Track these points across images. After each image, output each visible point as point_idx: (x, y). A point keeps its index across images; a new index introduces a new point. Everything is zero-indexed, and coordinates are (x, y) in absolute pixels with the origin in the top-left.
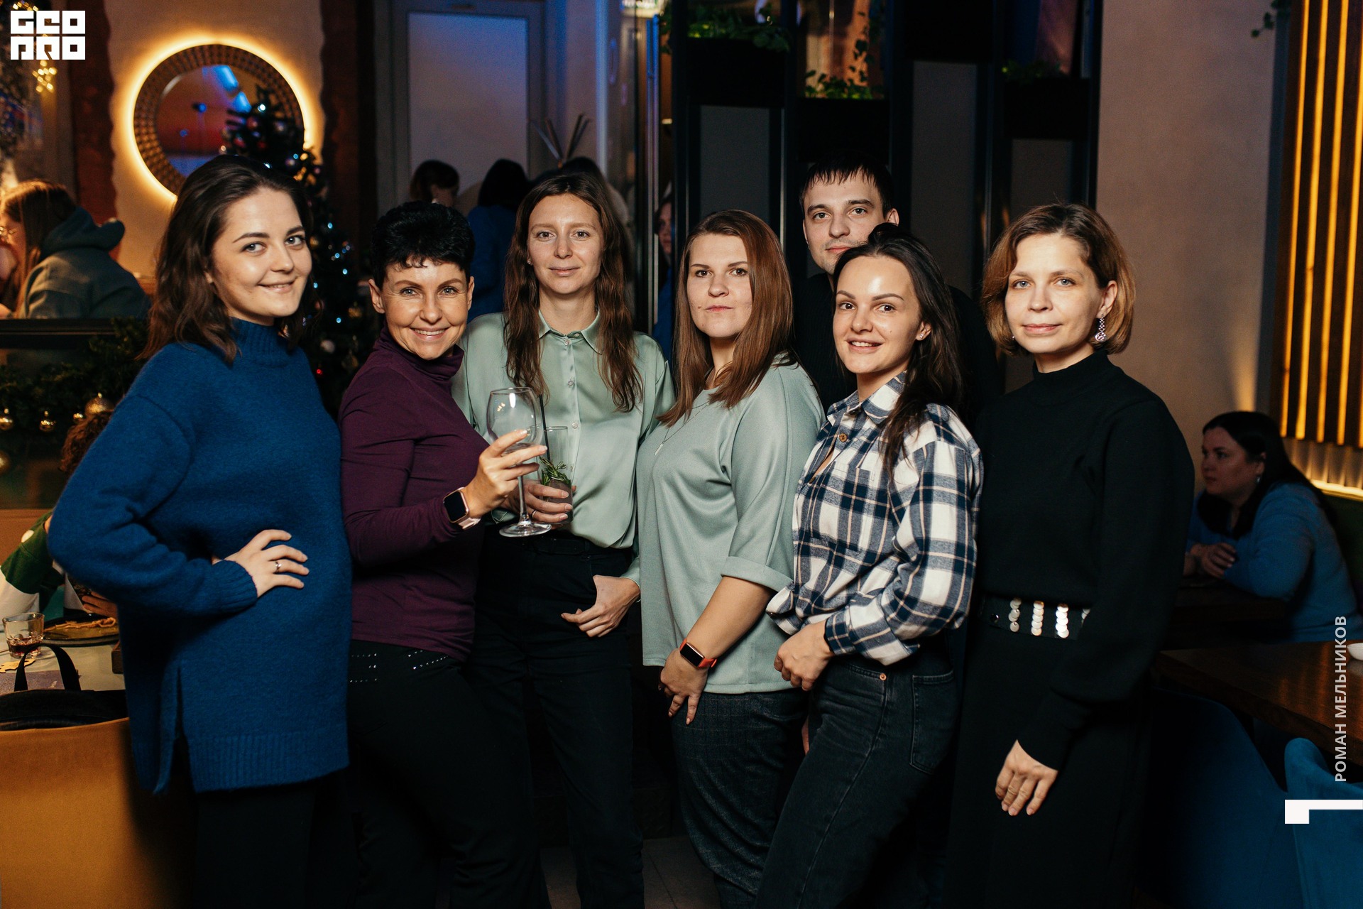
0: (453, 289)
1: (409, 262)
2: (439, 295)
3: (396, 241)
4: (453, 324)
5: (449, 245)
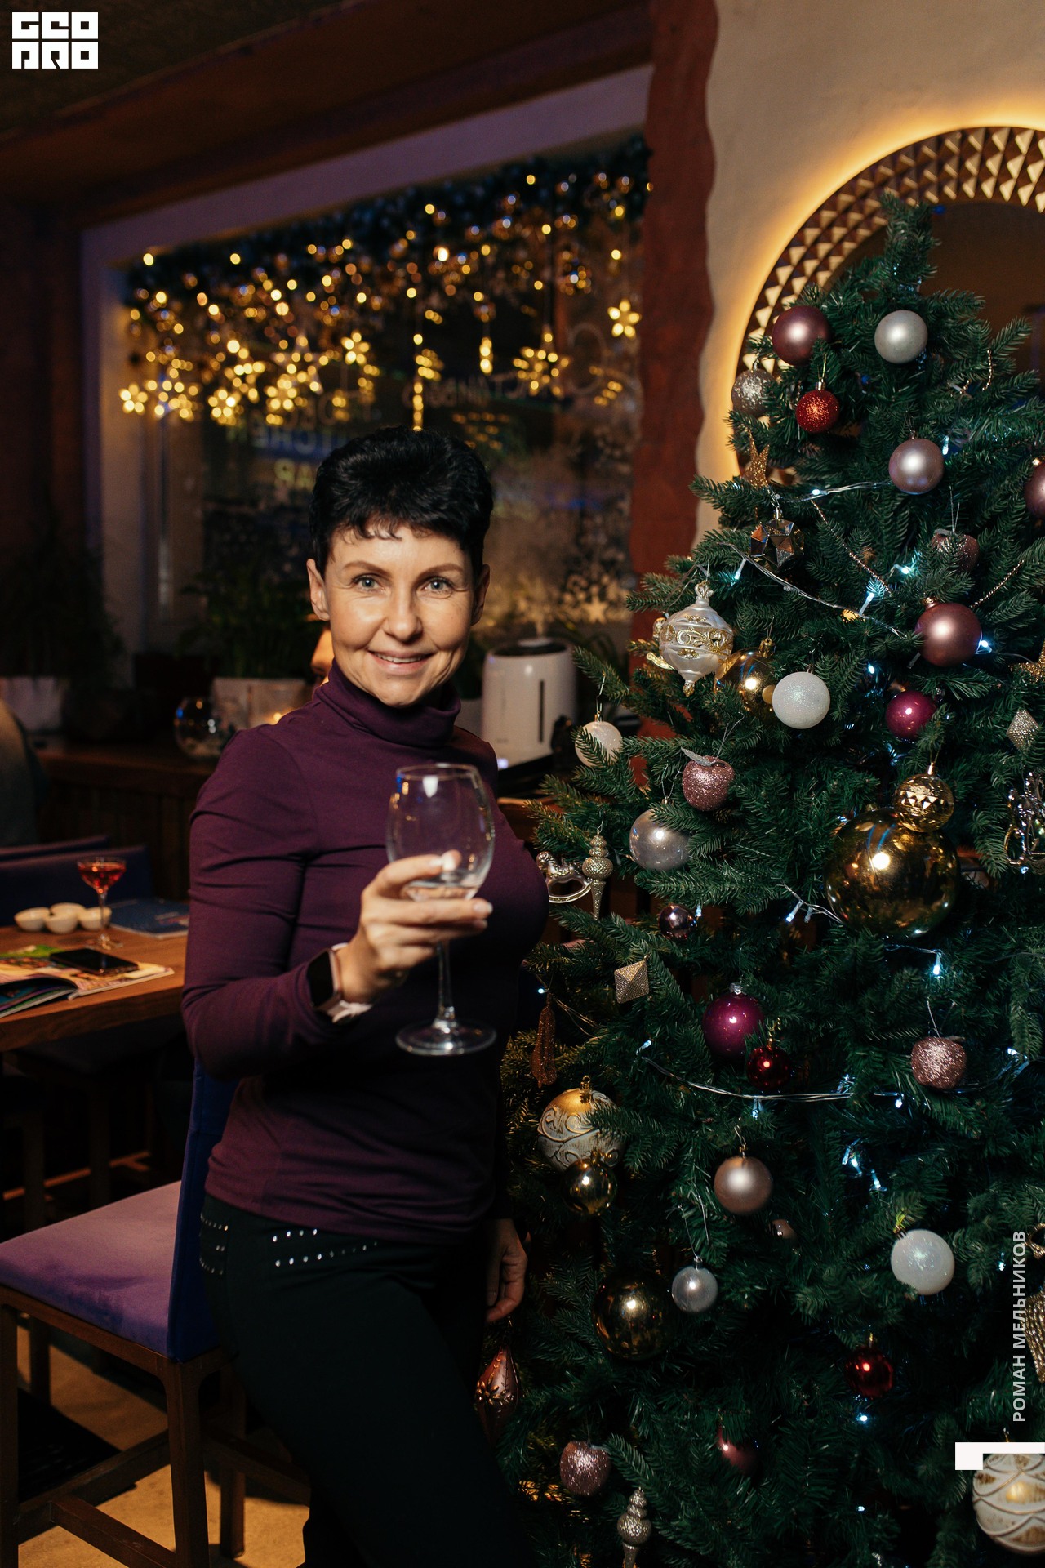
0: (447, 582)
1: (371, 530)
2: (419, 593)
3: (349, 491)
4: (440, 649)
5: (439, 502)
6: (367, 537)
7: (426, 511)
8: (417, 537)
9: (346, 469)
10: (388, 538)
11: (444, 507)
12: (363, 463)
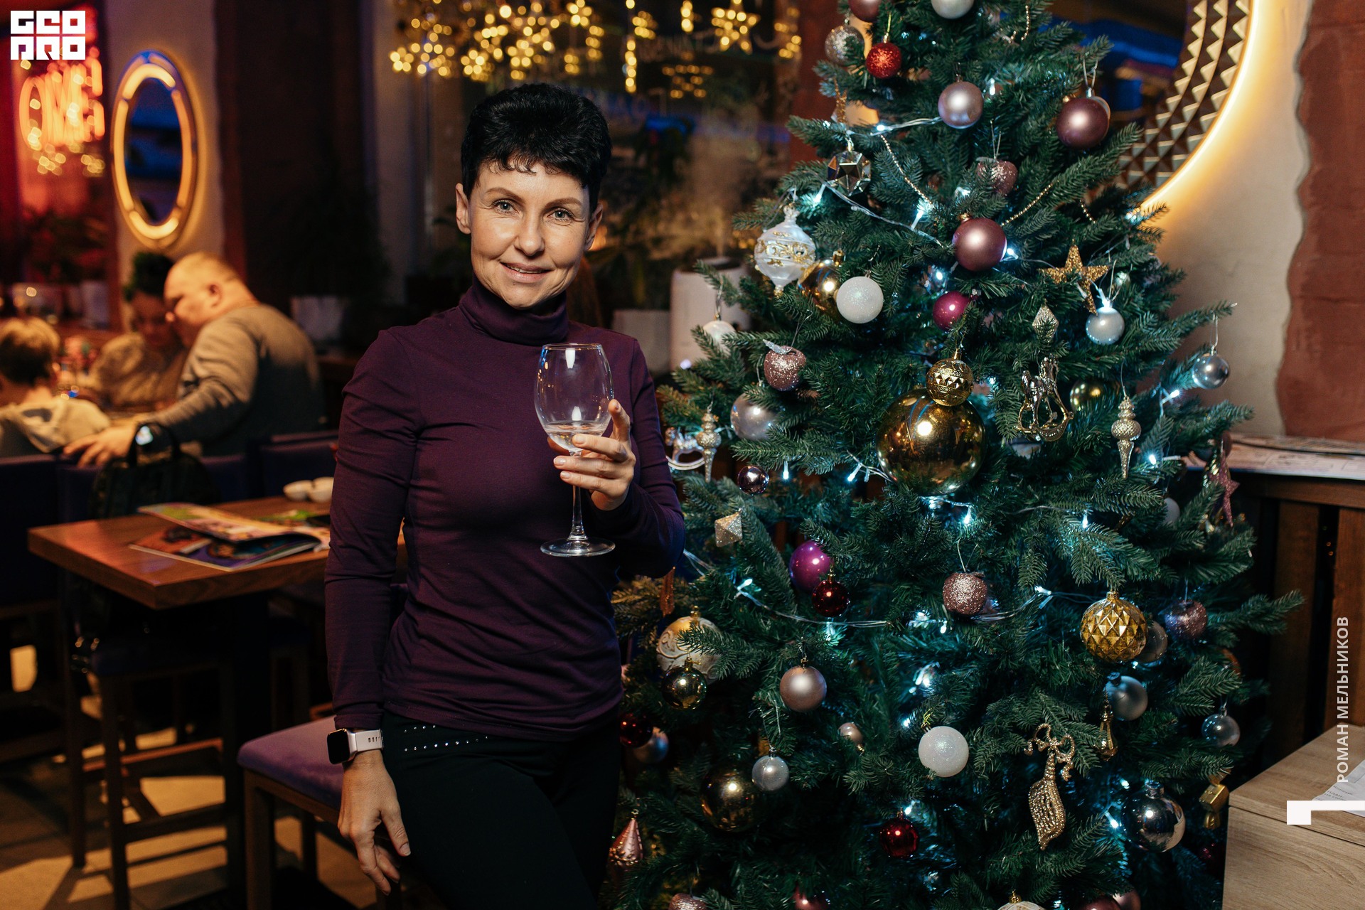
0: (568, 212)
1: (512, 164)
2: (545, 218)
3: (498, 130)
4: (559, 266)
5: (571, 148)
6: (508, 169)
7: (558, 153)
8: (548, 173)
9: (497, 113)
10: (525, 172)
11: (573, 152)
12: (511, 110)
